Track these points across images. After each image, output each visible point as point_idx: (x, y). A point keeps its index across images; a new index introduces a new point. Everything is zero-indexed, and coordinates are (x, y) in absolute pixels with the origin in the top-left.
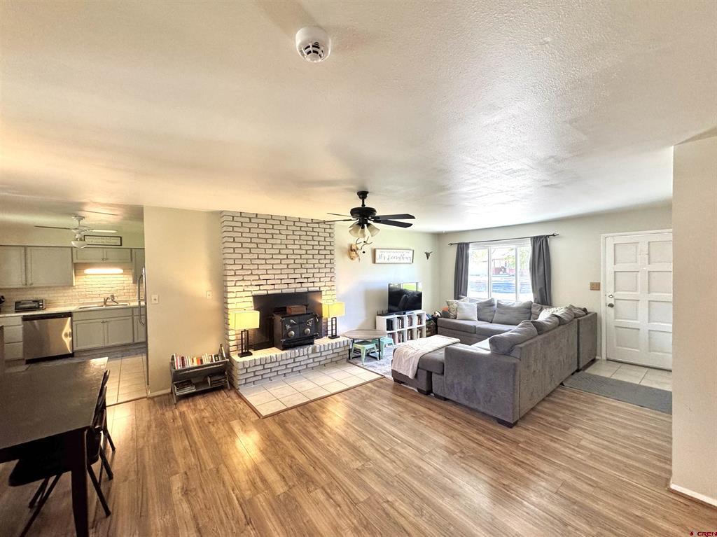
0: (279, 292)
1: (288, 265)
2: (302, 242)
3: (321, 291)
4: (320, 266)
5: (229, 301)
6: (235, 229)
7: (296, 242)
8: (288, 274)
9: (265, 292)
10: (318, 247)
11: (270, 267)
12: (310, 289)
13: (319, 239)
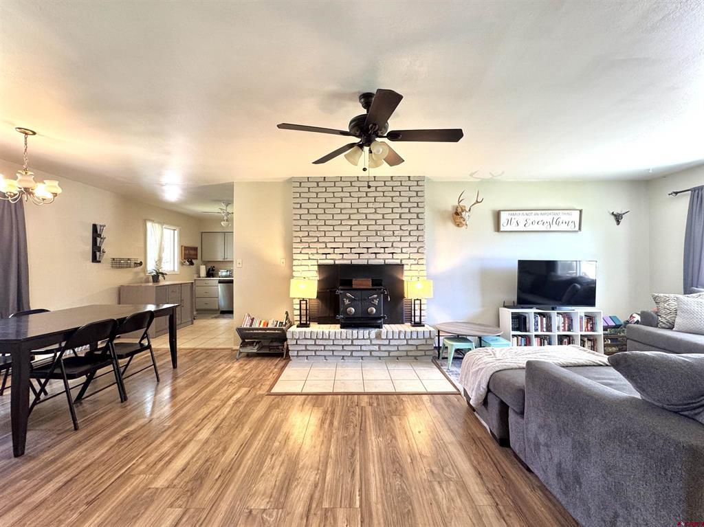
0: (348, 262)
1: (359, 232)
2: (377, 205)
3: (403, 265)
4: (401, 233)
5: (294, 268)
6: (302, 195)
7: (370, 205)
8: (359, 242)
9: (331, 262)
10: (400, 210)
11: (339, 234)
12: (387, 261)
13: (401, 199)
